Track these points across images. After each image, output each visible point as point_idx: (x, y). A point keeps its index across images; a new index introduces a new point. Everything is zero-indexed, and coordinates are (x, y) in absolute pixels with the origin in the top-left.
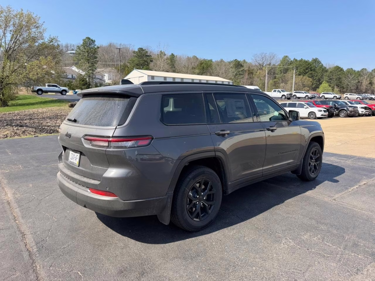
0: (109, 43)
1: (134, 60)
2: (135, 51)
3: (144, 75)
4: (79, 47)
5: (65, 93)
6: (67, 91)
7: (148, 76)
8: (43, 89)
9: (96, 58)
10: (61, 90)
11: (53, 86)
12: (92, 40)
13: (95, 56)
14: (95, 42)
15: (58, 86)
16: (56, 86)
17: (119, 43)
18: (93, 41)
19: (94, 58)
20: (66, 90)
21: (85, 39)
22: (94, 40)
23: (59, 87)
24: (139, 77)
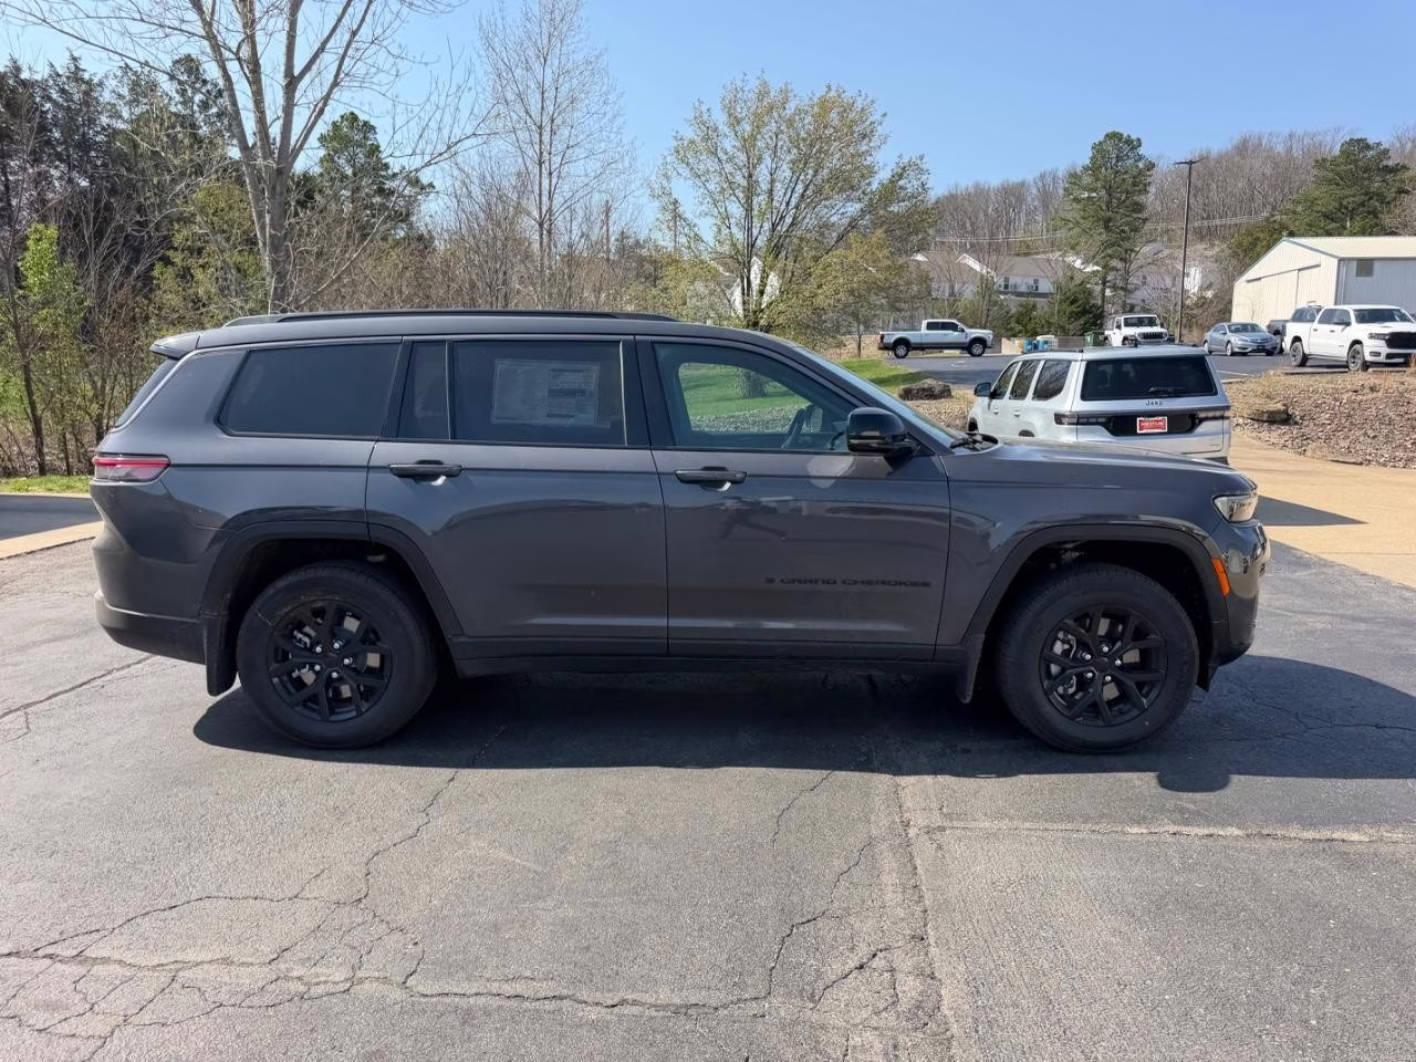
0: (1236, 140)
1: (1315, 199)
2: (1324, 160)
3: (1323, 259)
4: (1074, 177)
5: (980, 351)
6: (989, 344)
7: (1341, 260)
8: (913, 340)
9: (1139, 207)
10: (968, 340)
11: (944, 326)
12: (1129, 141)
13: (1137, 204)
14: (1140, 145)
15: (960, 325)
16: (953, 327)
17: (1286, 132)
18: (1133, 144)
19: (1133, 211)
20: (986, 337)
21: (1100, 143)
22: (1139, 140)
23: (963, 331)
24: (1299, 270)
